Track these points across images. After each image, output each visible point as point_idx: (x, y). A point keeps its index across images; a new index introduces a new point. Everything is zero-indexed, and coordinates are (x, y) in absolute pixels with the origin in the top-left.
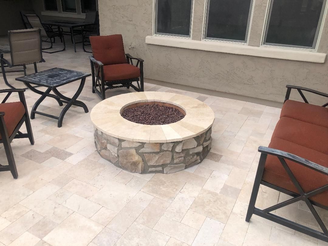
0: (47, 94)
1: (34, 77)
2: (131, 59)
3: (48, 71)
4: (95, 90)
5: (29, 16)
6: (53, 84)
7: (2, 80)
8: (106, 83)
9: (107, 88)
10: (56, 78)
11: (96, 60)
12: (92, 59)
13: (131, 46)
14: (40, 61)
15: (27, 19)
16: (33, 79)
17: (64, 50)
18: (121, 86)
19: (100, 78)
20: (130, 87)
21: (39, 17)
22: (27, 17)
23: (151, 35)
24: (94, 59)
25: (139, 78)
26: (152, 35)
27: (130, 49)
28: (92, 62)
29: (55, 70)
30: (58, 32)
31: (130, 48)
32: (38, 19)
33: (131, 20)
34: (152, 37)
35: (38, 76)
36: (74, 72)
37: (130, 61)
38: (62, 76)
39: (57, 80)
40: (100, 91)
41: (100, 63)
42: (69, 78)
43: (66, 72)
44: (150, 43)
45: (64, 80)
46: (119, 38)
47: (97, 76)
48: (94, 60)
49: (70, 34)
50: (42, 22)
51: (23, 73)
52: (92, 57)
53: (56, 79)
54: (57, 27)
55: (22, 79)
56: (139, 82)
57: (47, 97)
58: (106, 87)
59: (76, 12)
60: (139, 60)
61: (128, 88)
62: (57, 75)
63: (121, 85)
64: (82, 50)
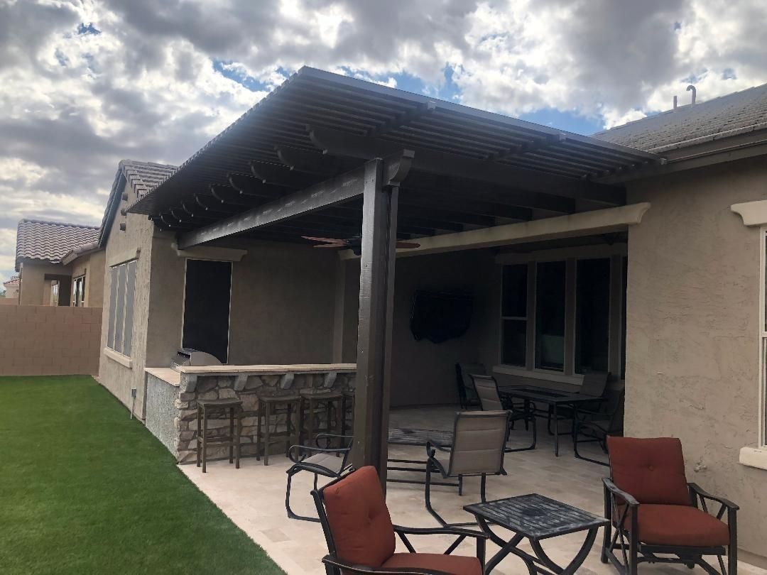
0: (512, 548)
1: (496, 509)
2: (702, 497)
3: (520, 499)
4: (607, 555)
5: (476, 377)
6: (534, 532)
7: (420, 498)
8: (642, 546)
9: (642, 560)
10: (538, 517)
11: (619, 489)
12: (609, 484)
13: (699, 464)
14: (496, 471)
15: (474, 383)
16: (494, 513)
17: (533, 448)
18: (674, 561)
19: (626, 532)
20: (697, 566)
21: (495, 381)
22: (475, 381)
23: (754, 445)
24: (612, 485)
25: (726, 547)
26: (757, 447)
27: (697, 471)
28: (607, 491)
29: (533, 498)
30: (523, 410)
31: (698, 468)
32: (493, 385)
33: (701, 407)
34: (756, 450)
35: (503, 508)
36: (573, 511)
37: (699, 500)
38: (549, 515)
39: (541, 523)
40: (623, 563)
41: (630, 499)
42: (562, 523)
43: (557, 506)
44: (753, 465)
45: (555, 526)
46: (673, 447)
47: (618, 524)
48: (613, 488)
49: (547, 415)
50: (500, 389)
51: (457, 489)
52: (608, 480)
53: (538, 520)
54: (523, 401)
55: (475, 509)
56: (725, 558)
57: (510, 554)
58: (640, 555)
59: (562, 371)
60: (726, 503)
61: (691, 567)
62: (540, 512)
63: (676, 557)
64: (569, 452)
